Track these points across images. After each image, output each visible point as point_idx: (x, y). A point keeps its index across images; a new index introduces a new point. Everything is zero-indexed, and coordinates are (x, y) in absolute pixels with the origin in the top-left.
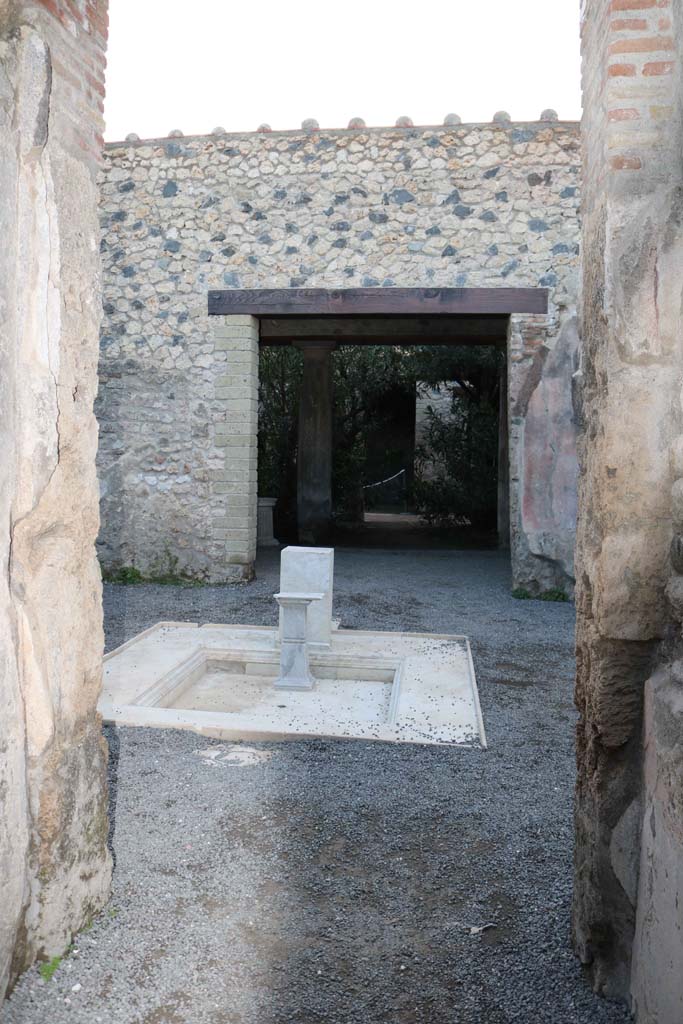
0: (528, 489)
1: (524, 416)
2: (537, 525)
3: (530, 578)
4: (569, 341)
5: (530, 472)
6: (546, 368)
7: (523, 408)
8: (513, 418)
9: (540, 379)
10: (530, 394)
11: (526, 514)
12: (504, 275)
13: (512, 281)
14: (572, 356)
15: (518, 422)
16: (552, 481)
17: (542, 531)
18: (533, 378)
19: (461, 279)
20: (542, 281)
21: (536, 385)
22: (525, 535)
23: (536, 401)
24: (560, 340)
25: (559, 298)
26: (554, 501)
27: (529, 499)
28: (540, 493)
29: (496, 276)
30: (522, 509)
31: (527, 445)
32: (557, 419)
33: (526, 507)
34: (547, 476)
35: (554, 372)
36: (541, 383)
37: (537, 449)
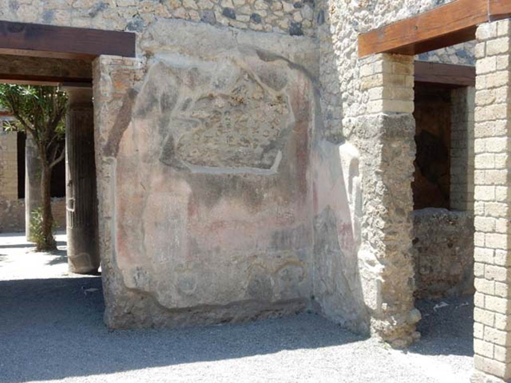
0: (121, 226)
1: (115, 156)
2: (131, 260)
3: (125, 311)
4: (156, 85)
5: (122, 210)
6: (135, 109)
7: (113, 148)
8: (105, 159)
9: (130, 120)
10: (121, 134)
11: (119, 250)
12: (92, 15)
13: (100, 23)
14: (159, 100)
15: (110, 162)
16: (144, 217)
17: (136, 265)
18: (123, 119)
19: (48, 15)
20: (129, 26)
21: (126, 125)
22: (120, 271)
23: (127, 142)
24: (148, 83)
25: (146, 44)
26: (146, 235)
27: (123, 235)
28: (133, 230)
29: (84, 17)
30: (116, 245)
31: (119, 184)
32: (147, 159)
33: (120, 244)
34: (139, 213)
35: (143, 113)
36: (131, 123)
37: (129, 187)
